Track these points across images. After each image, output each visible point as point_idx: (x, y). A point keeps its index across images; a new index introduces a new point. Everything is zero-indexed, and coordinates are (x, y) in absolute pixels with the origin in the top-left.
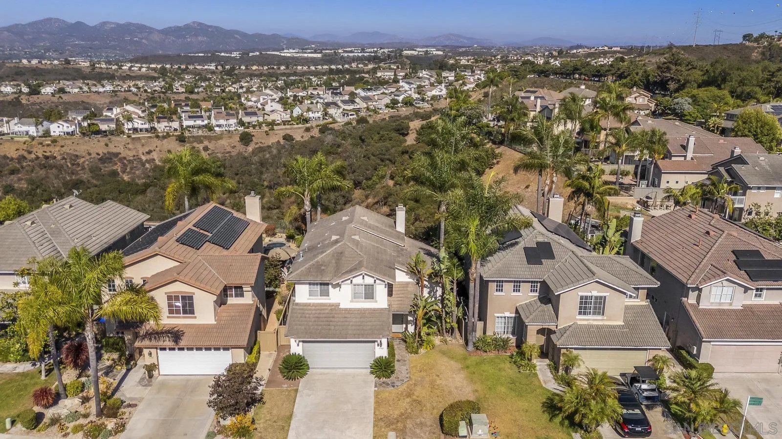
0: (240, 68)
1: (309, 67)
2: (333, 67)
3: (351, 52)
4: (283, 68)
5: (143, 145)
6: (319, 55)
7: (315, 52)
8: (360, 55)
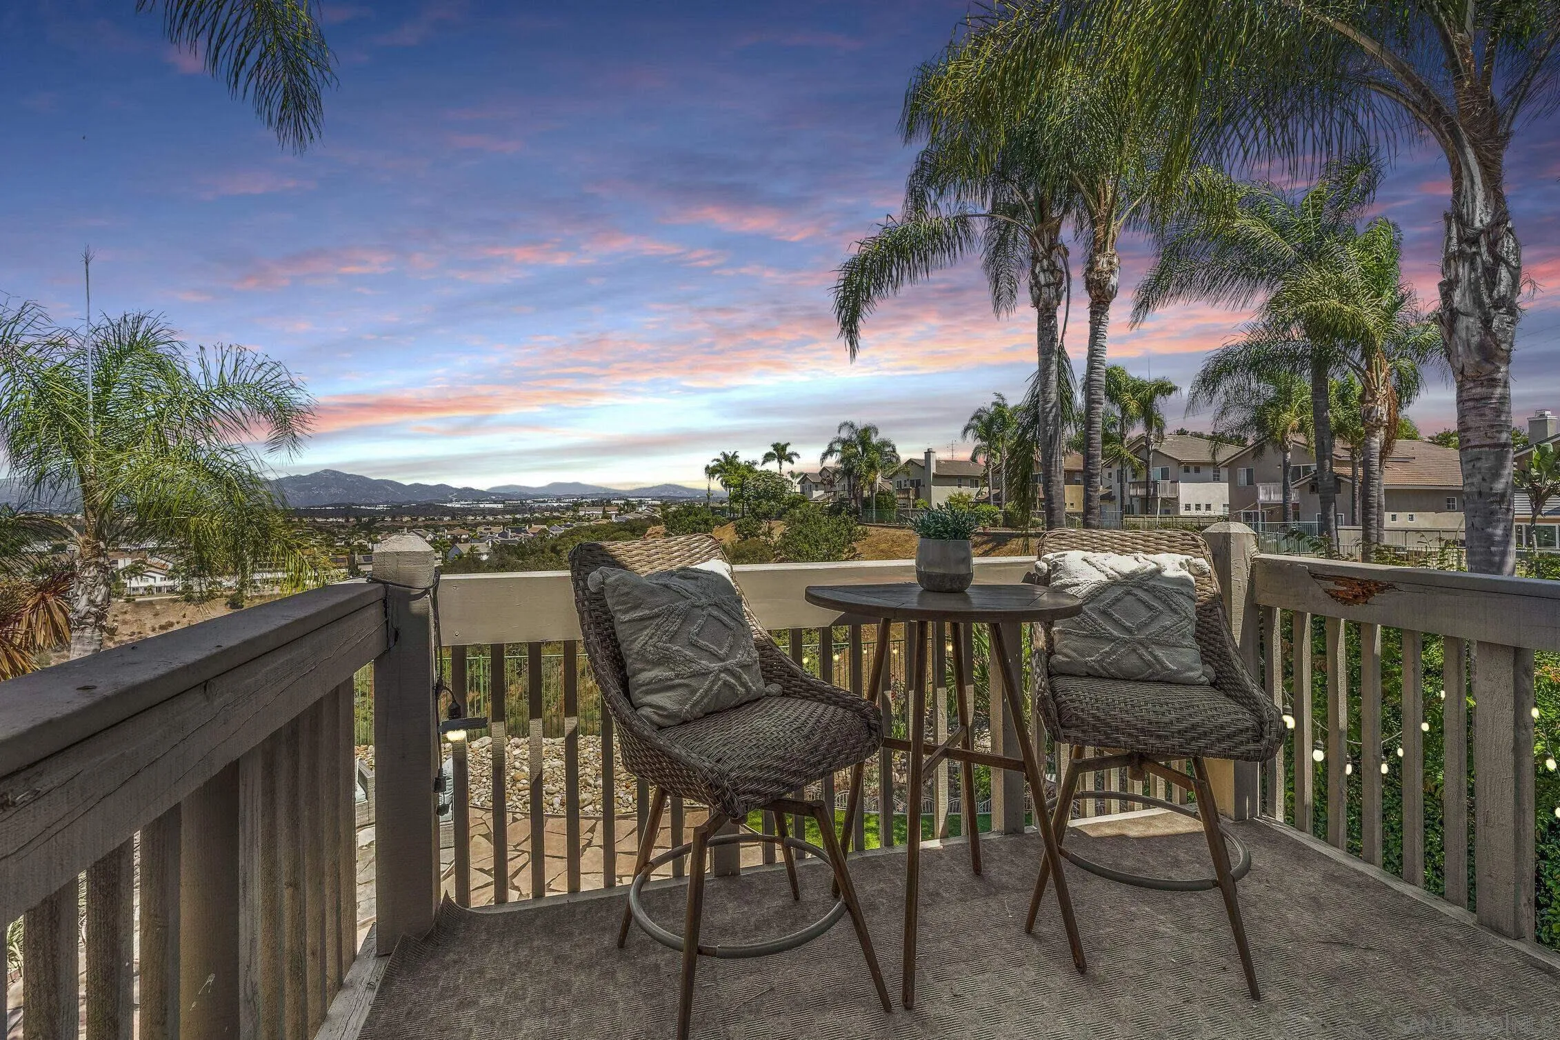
0: (383, 520)
1: (484, 518)
2: (518, 516)
3: (544, 502)
4: (446, 519)
5: (156, 615)
6: (500, 506)
7: (495, 502)
8: (555, 505)
